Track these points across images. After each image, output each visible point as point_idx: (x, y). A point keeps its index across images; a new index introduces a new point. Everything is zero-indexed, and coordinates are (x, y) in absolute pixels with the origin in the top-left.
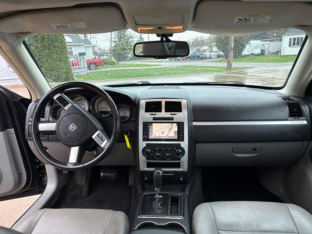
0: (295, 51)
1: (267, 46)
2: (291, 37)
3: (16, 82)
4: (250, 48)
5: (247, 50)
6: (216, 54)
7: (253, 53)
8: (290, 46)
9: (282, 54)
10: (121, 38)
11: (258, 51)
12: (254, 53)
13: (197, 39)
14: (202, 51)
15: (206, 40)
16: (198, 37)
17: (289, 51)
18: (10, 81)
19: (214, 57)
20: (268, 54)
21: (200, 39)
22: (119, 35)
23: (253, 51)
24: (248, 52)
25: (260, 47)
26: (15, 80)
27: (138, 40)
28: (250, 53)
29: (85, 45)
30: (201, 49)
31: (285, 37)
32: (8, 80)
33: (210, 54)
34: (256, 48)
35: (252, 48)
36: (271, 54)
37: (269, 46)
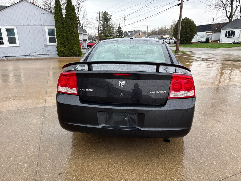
0: (230, 40)
1: (210, 36)
2: (227, 30)
3: (48, 56)
4: (198, 38)
5: (196, 39)
6: (174, 41)
7: (199, 41)
8: (226, 36)
9: (220, 42)
10: (105, 27)
11: (204, 40)
12: (201, 41)
13: (162, 28)
14: (165, 38)
15: (169, 29)
16: (163, 27)
17: (225, 40)
18: (46, 55)
19: (172, 43)
20: (211, 42)
21: (164, 28)
22: (103, 25)
23: (200, 39)
24: (196, 40)
25: (205, 37)
26: (48, 55)
27: (117, 29)
28: (198, 41)
29: (83, 33)
30: (164, 37)
31: (223, 30)
32: (44, 55)
33: (169, 41)
34: (202, 37)
35: (199, 37)
36: (214, 42)
37: (212, 36)
